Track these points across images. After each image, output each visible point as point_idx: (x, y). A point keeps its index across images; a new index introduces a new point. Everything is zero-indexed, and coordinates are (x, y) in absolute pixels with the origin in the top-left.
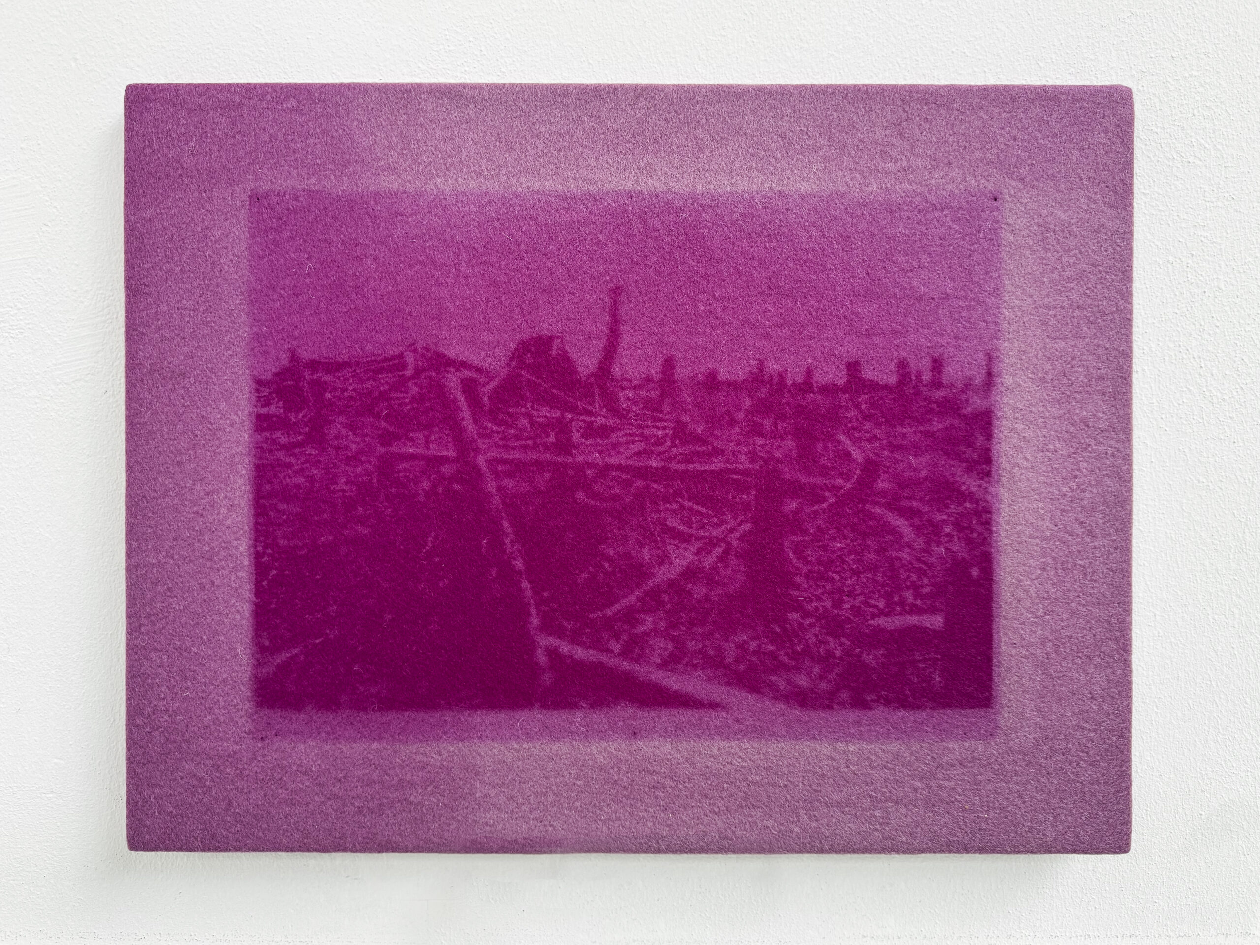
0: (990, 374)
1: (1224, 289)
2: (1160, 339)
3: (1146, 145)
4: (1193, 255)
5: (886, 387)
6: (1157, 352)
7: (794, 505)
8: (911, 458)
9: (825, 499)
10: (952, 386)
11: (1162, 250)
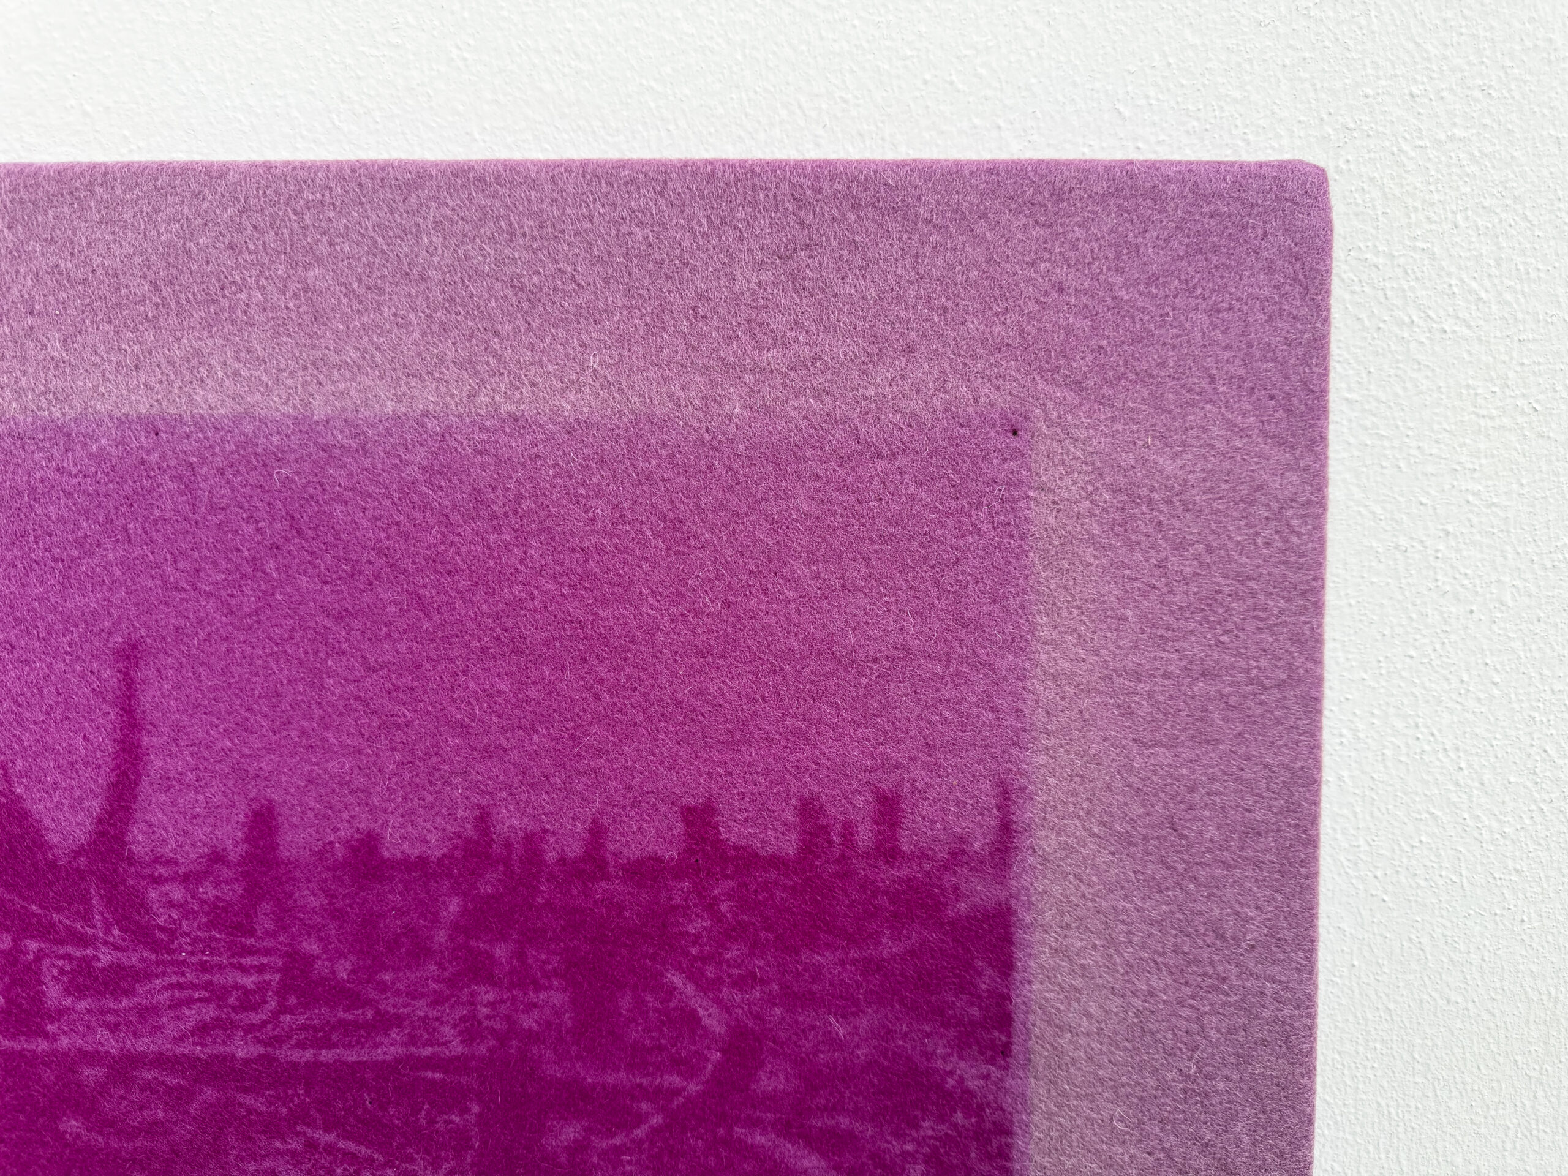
0: (1006, 827)
1: (1511, 604)
2: (1376, 712)
3: (1353, 292)
4: (1448, 533)
5: (776, 861)
6: (1369, 741)
7: (571, 1132)
8: (832, 1020)
9: (640, 1119)
10: (923, 855)
11: (1383, 523)
